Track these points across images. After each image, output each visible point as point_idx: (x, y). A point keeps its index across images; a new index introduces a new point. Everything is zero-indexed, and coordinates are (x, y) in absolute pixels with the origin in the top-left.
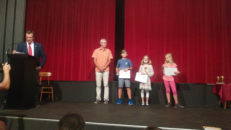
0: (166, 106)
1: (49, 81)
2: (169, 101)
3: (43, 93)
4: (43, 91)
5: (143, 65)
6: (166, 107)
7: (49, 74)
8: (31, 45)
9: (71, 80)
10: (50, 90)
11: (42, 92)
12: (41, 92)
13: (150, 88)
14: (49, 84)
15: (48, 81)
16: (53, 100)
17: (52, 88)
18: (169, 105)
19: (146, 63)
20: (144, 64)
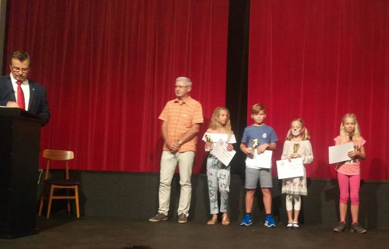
0: (336, 229)
1: (69, 171)
2: (343, 219)
3: (53, 200)
4: (54, 195)
5: (290, 140)
6: (335, 231)
7: (70, 155)
8: (22, 86)
9: (122, 169)
10: (72, 193)
11: (52, 197)
12: (48, 197)
13: (304, 191)
14: (68, 178)
15: (65, 170)
16: (78, 216)
17: (76, 187)
18: (341, 228)
19: (296, 137)
20: (293, 137)
